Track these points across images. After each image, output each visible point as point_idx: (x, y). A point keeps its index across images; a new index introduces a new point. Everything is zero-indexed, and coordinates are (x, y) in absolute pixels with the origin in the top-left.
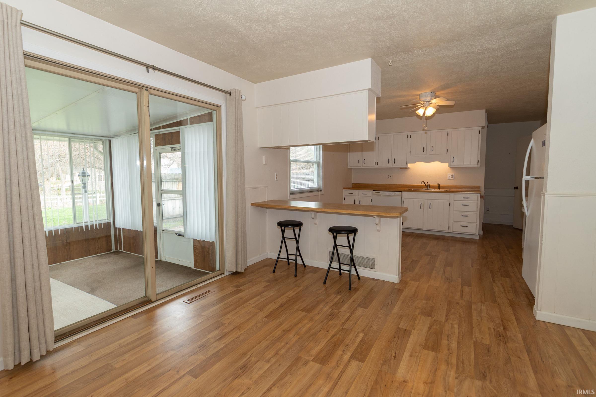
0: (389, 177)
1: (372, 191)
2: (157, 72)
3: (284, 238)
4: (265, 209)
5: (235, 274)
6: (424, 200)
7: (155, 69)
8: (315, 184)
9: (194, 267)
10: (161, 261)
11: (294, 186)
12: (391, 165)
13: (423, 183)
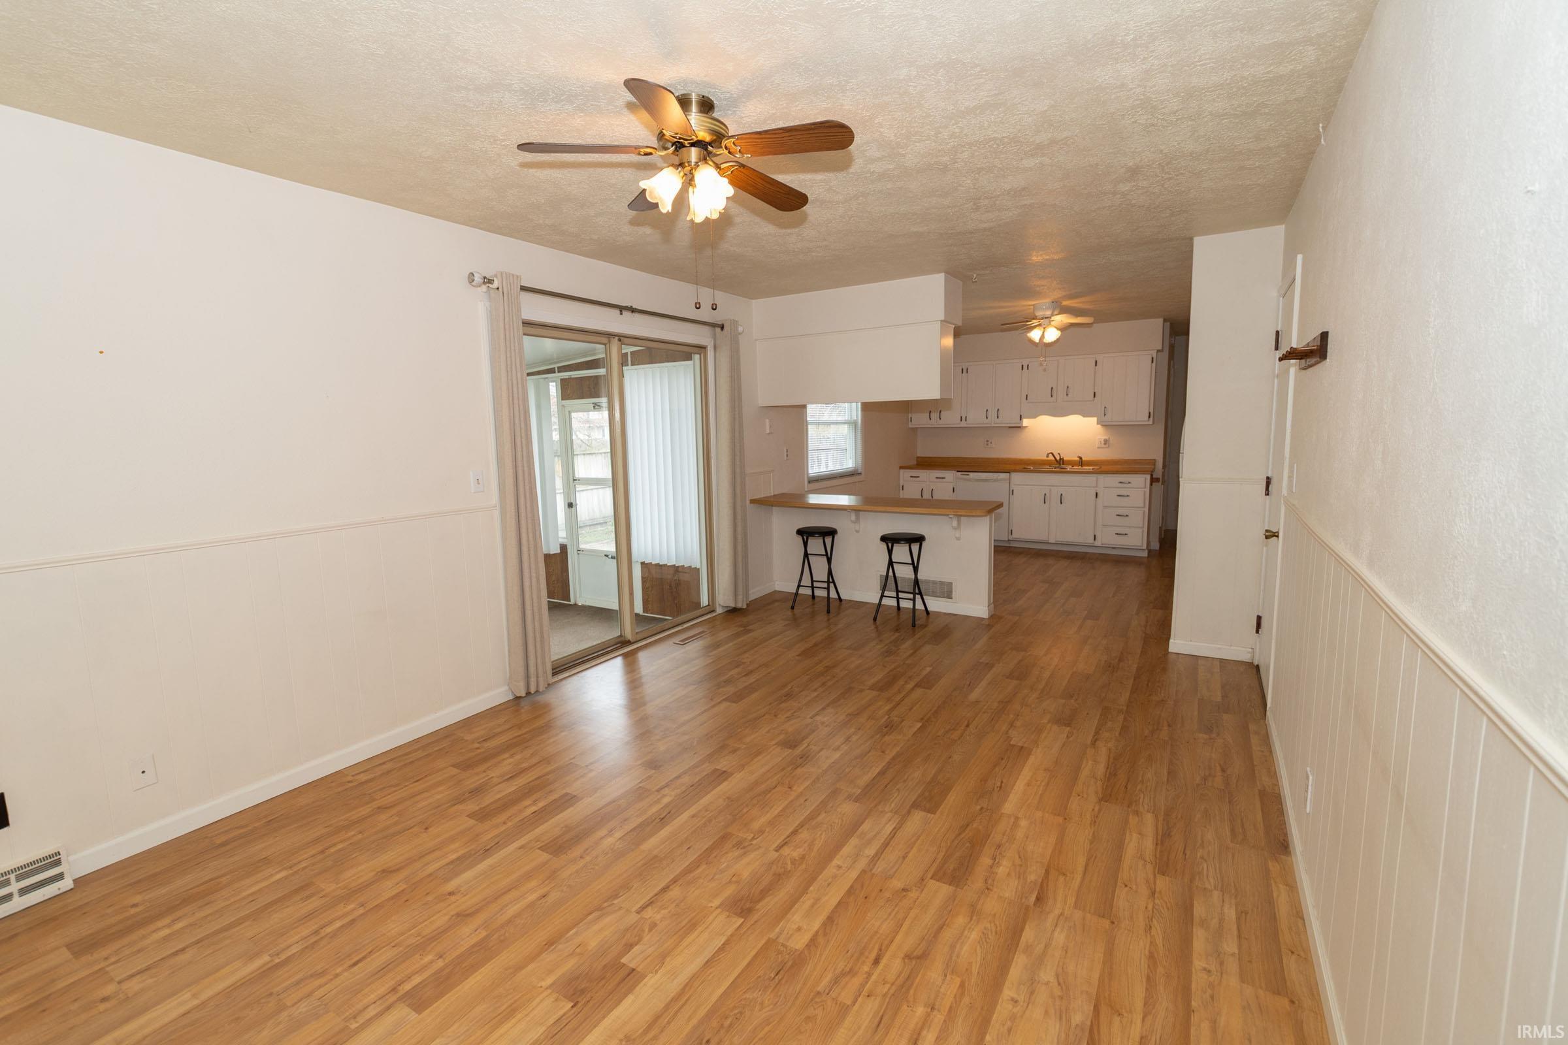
0: (987, 445)
1: (955, 472)
2: (636, 315)
3: (806, 555)
4: (771, 507)
5: (733, 612)
6: (1051, 487)
7: (635, 312)
8: (849, 462)
9: (644, 612)
10: (575, 605)
11: (817, 467)
12: (992, 421)
13: (1051, 455)
